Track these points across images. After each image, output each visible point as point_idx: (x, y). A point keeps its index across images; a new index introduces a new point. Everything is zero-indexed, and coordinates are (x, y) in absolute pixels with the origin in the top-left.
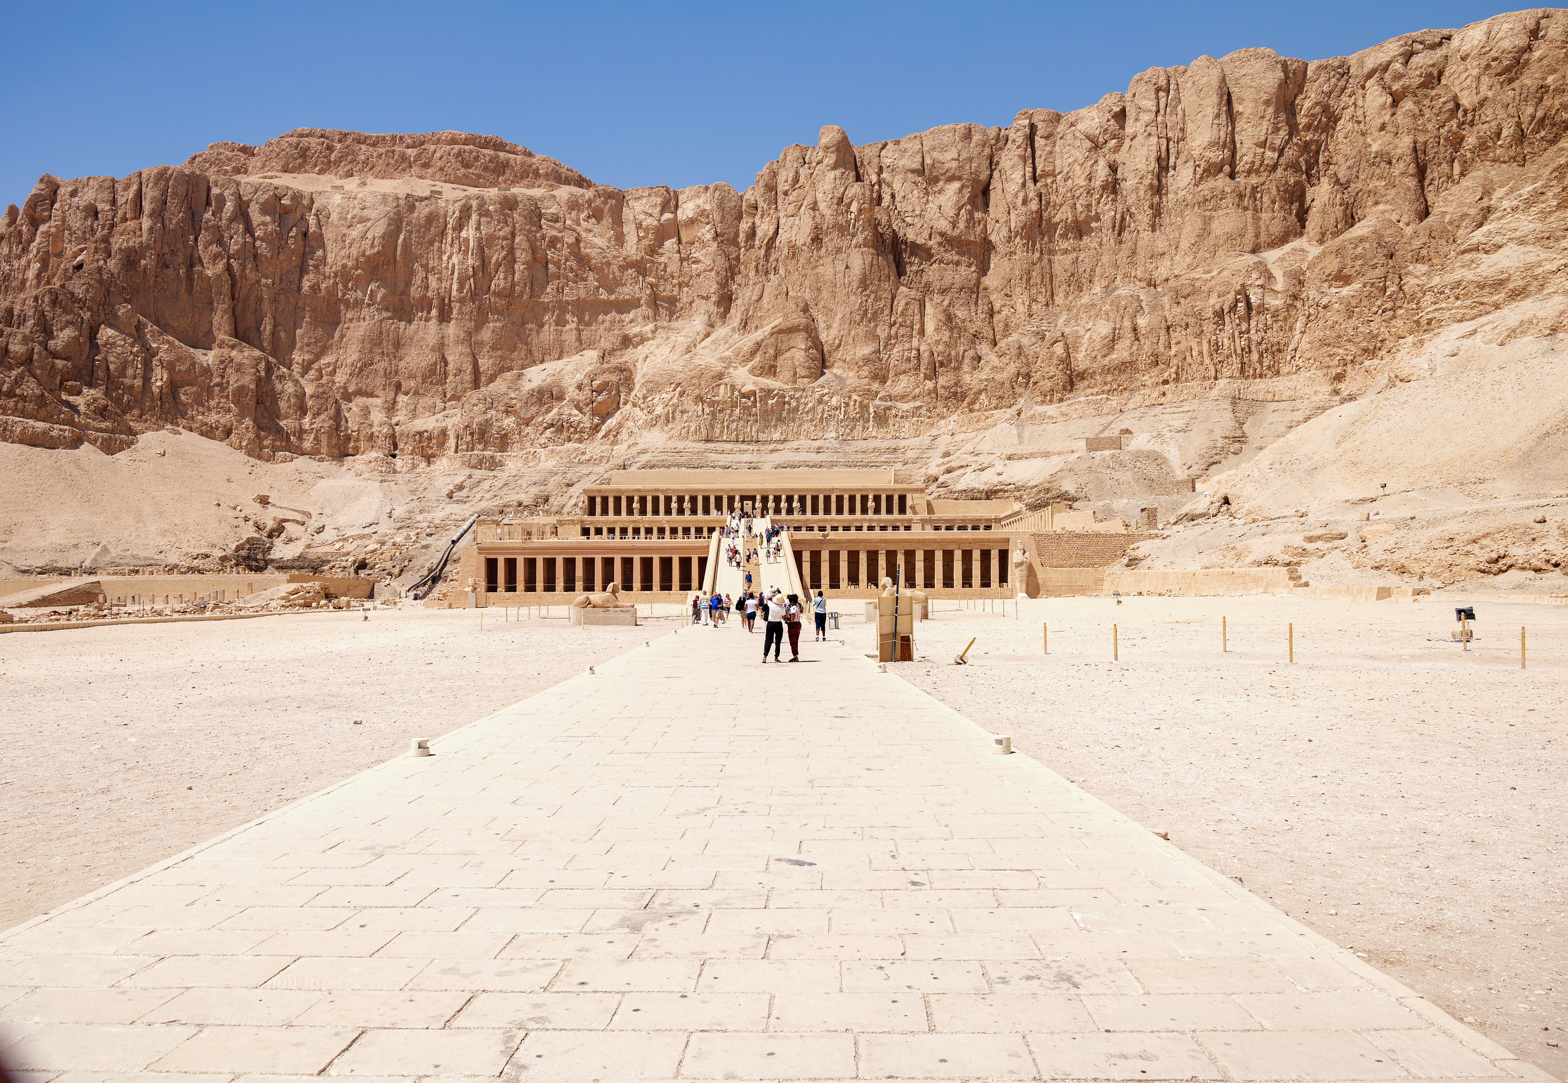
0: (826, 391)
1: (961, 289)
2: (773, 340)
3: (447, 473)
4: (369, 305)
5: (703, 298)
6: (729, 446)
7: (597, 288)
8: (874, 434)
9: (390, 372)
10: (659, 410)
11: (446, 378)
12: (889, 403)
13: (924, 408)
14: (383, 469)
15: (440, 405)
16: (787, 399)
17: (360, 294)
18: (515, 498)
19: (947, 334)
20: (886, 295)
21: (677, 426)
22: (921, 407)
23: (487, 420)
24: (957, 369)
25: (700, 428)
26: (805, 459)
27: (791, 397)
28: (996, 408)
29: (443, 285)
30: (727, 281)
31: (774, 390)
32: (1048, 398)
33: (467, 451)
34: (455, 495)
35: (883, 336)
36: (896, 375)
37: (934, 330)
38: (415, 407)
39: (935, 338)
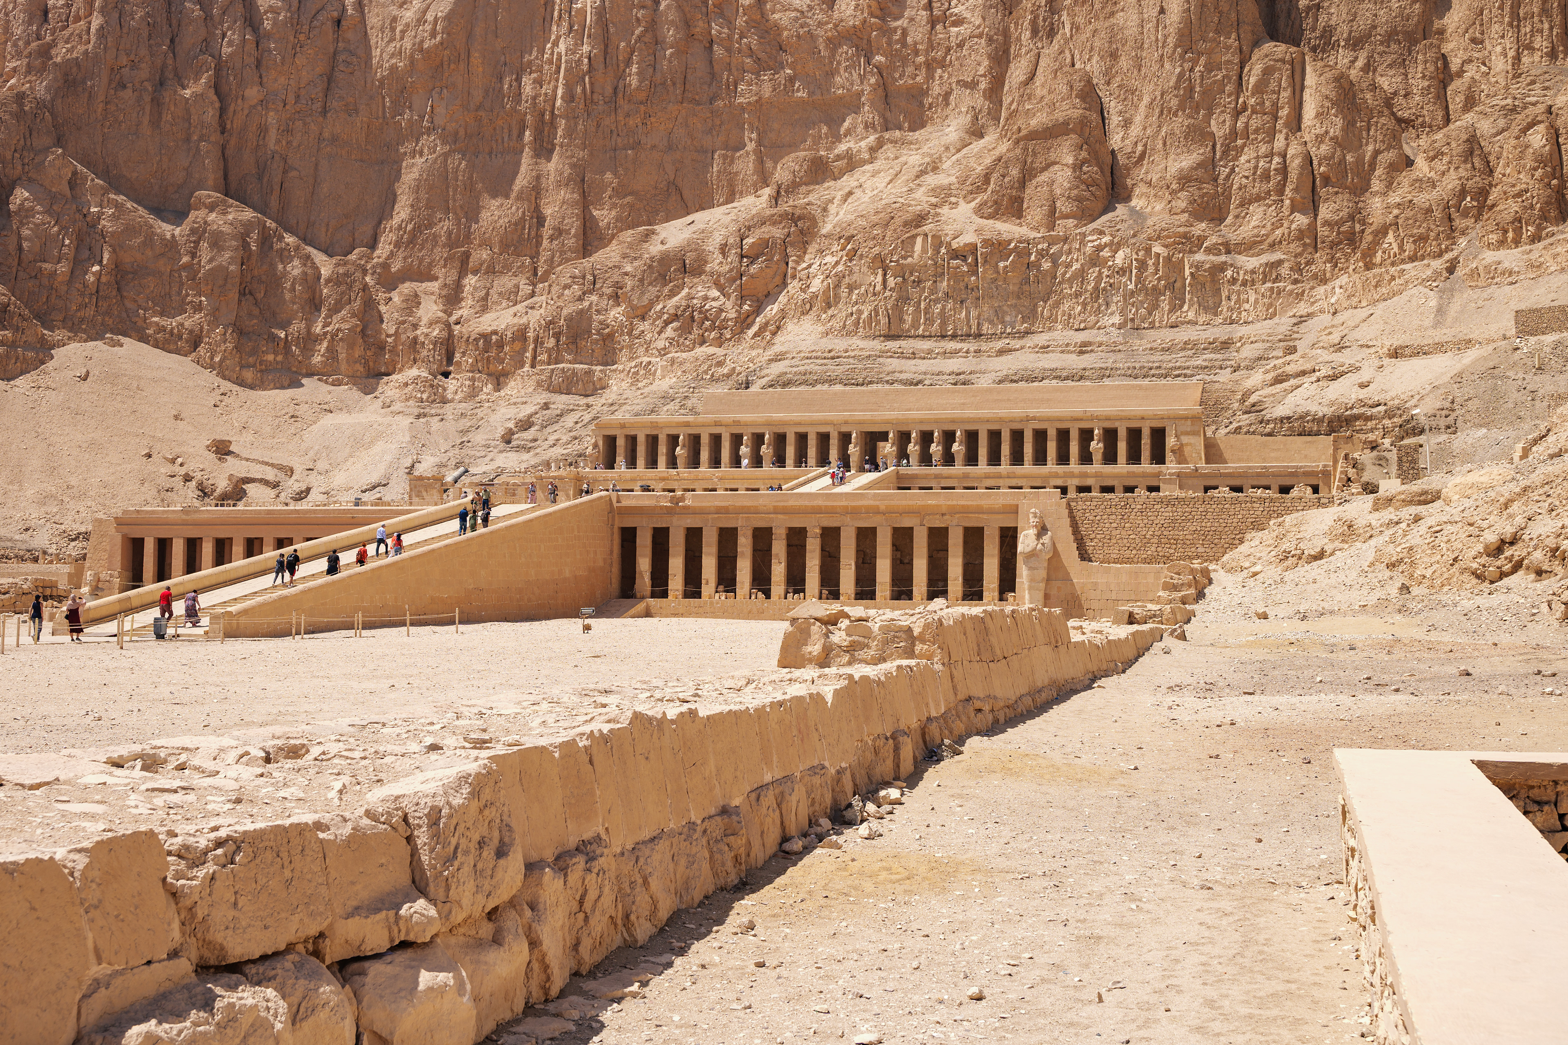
0: (1106, 239)
2: (1019, 152)
3: (513, 400)
4: (429, 130)
5: (966, 85)
6: (925, 345)
8: (1191, 316)
9: (458, 239)
10: (816, 286)
11: (539, 244)
12: (1223, 258)
13: (1286, 265)
14: (425, 396)
15: (526, 289)
16: (1033, 258)
20: (1228, 57)
21: (841, 311)
22: (1280, 262)
23: (582, 310)
24: (1358, 188)
25: (878, 314)
26: (1054, 366)
27: (1041, 254)
28: (1413, 259)
29: (544, 91)
30: (1005, 52)
31: (1011, 242)
32: (1513, 235)
33: (549, 364)
34: (516, 436)
35: (1221, 134)
36: (1241, 205)
37: (1317, 116)
38: (487, 294)
39: (1317, 131)
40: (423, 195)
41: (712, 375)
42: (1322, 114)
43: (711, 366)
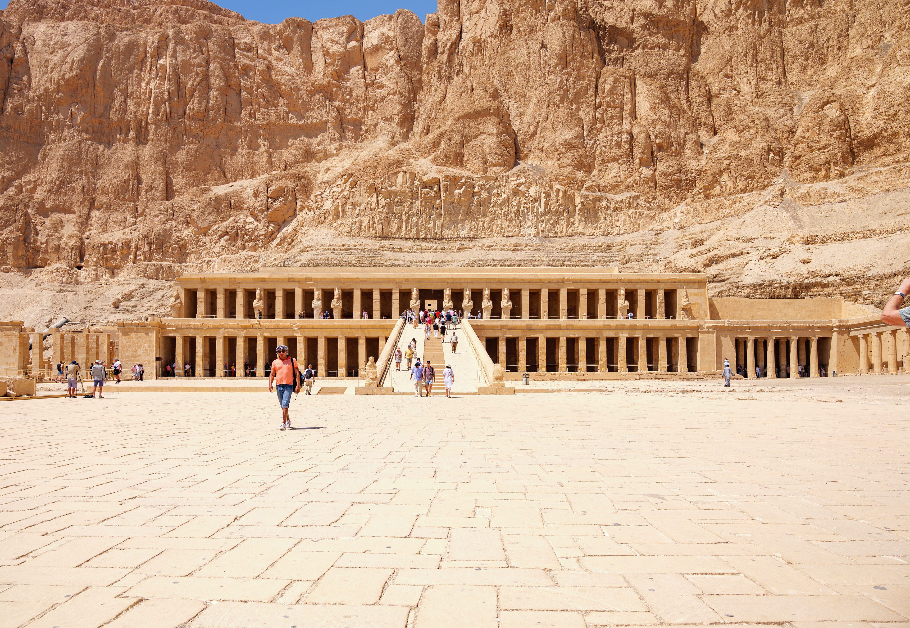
0: (522, 180)
1: (669, 75)
2: (459, 125)
3: (120, 283)
4: (69, 127)
5: (387, 119)
6: (408, 244)
7: (287, 113)
8: (581, 229)
9: (88, 190)
10: (328, 205)
11: (139, 194)
12: (599, 194)
13: (642, 198)
14: (64, 280)
15: (130, 219)
16: (476, 189)
17: (61, 117)
19: (667, 112)
20: (589, 74)
21: (348, 221)
22: (638, 197)
23: (166, 230)
24: (679, 153)
25: (374, 222)
26: (499, 258)
27: (482, 188)
28: (743, 191)
29: (141, 109)
30: (410, 102)
31: (461, 178)
32: (823, 173)
33: (145, 261)
34: (122, 304)
35: (587, 120)
36: (603, 163)
37: (650, 110)
38: (106, 222)
39: (653, 118)
40: (67, 165)
41: (251, 268)
42: (654, 108)
43: (250, 262)
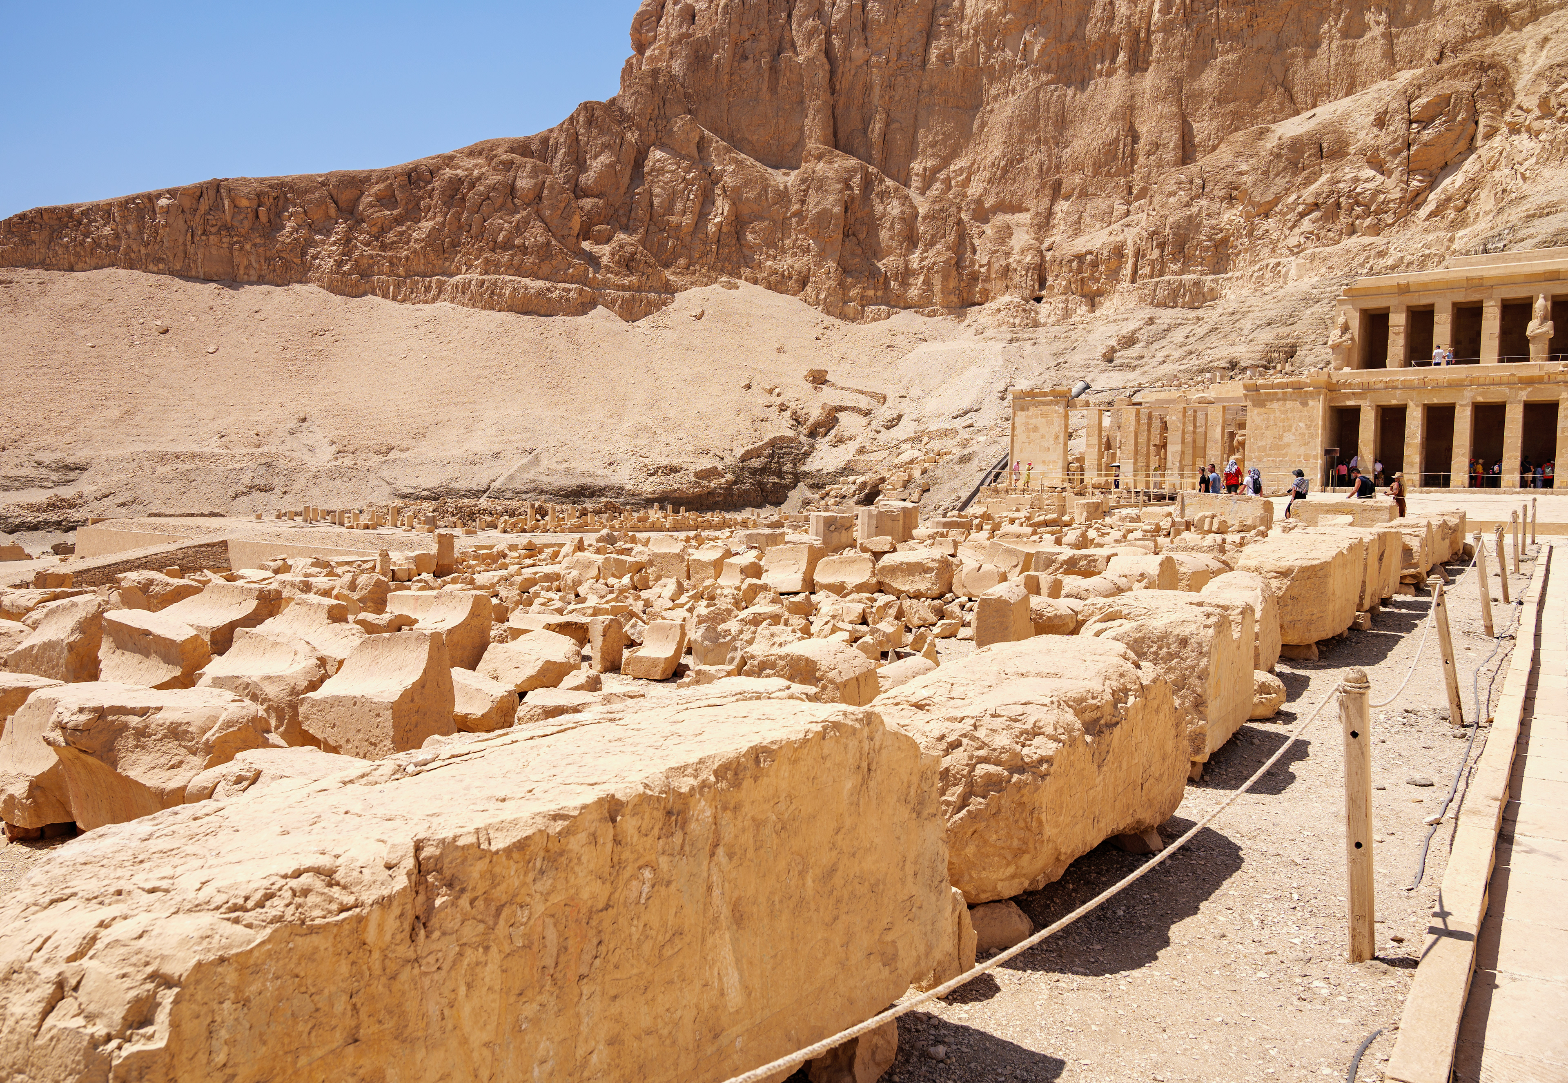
3: (1111, 319)
4: (1021, 68)
9: (1049, 169)
11: (1134, 162)
14: (1017, 321)
15: (1120, 208)
18: (1225, 354)
23: (1190, 216)
33: (1152, 277)
34: (1118, 354)
38: (1080, 217)
40: (1016, 131)
41: (1371, 269)
43: (1368, 258)
